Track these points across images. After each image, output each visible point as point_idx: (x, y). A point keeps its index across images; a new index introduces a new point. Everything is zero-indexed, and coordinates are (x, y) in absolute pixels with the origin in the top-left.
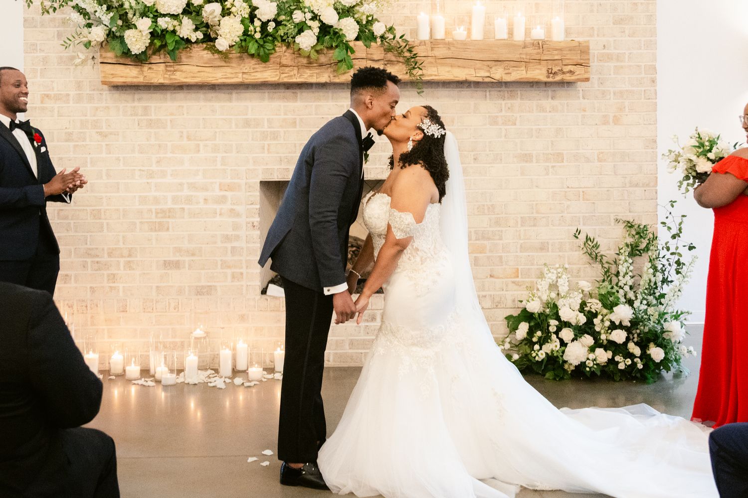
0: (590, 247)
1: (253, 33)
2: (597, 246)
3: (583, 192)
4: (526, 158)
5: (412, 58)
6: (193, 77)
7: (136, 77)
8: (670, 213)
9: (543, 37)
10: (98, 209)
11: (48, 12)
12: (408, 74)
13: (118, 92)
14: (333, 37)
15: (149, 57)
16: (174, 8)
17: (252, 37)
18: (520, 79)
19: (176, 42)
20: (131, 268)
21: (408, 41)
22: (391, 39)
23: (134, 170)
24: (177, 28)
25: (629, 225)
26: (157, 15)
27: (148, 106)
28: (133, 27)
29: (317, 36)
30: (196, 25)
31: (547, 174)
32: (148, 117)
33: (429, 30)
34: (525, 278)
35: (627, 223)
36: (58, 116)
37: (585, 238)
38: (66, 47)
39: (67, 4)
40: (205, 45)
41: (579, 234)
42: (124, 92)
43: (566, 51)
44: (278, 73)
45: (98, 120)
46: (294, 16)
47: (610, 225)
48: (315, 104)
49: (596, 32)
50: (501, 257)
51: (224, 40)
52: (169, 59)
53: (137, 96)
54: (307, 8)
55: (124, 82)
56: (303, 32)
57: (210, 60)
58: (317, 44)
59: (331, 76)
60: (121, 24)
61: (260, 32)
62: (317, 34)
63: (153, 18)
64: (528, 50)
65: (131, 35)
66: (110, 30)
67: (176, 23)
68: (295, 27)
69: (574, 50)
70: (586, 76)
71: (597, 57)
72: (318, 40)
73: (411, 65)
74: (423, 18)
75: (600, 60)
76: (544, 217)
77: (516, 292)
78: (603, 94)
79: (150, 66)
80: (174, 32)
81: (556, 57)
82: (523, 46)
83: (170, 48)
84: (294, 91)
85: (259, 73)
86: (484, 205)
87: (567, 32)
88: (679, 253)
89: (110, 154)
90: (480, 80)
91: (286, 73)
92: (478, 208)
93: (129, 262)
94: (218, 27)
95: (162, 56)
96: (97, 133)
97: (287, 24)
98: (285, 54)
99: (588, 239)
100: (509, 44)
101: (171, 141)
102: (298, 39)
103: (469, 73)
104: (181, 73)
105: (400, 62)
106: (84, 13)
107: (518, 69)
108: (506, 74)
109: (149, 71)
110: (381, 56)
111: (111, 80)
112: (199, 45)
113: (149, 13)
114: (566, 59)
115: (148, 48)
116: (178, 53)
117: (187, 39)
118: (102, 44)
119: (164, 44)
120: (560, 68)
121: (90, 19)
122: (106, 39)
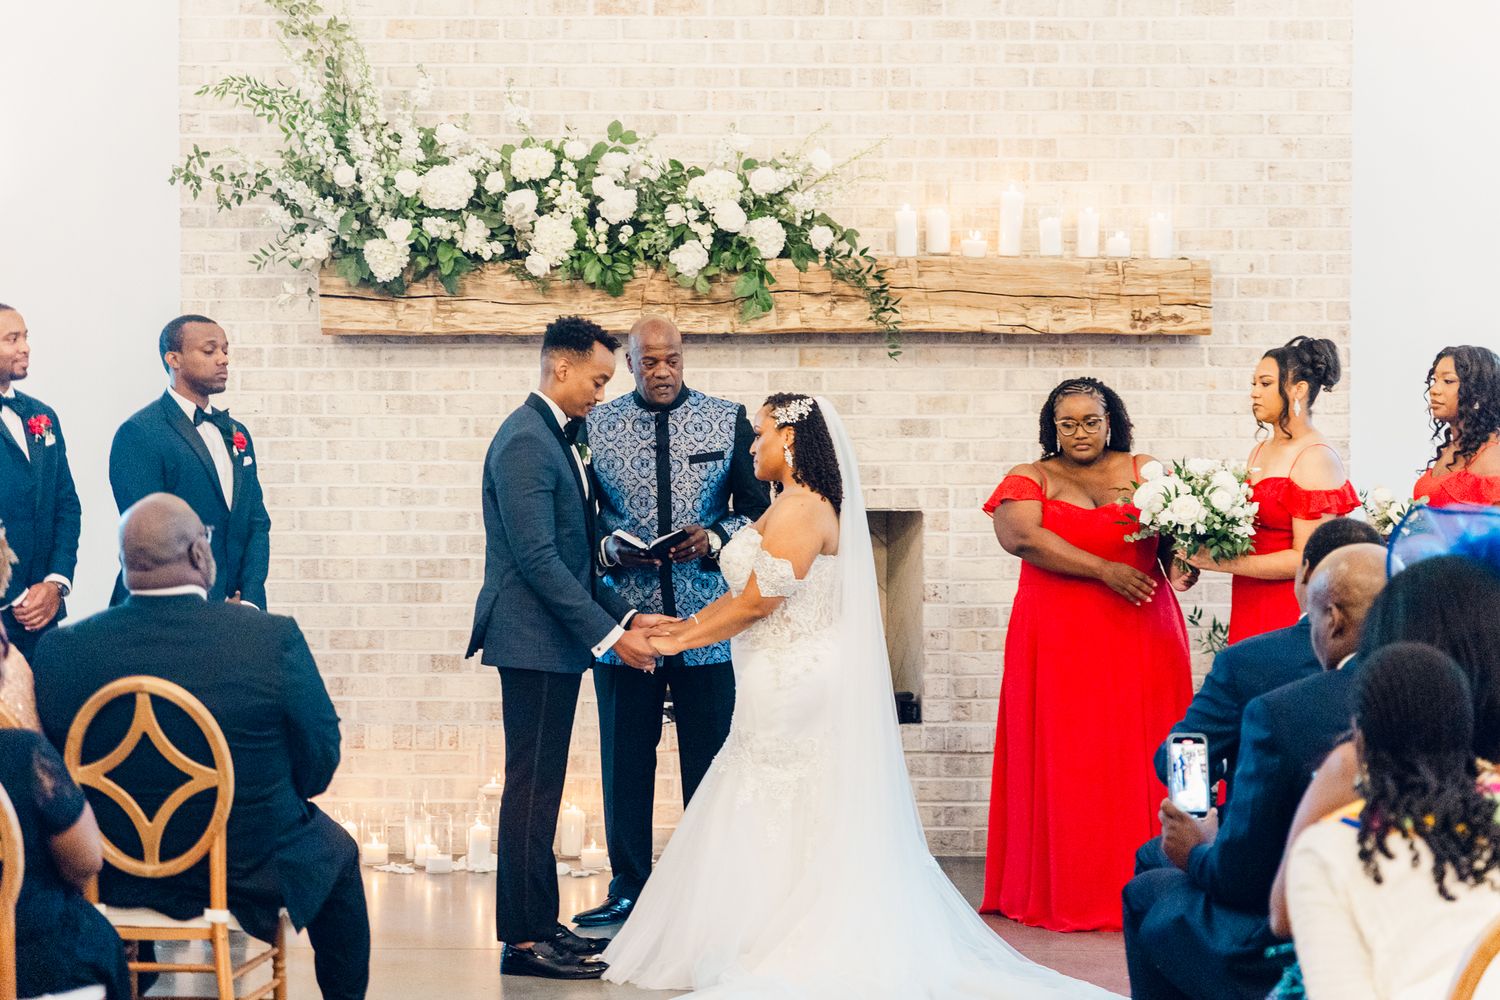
1: (592, 245)
5: (881, 291)
6: (486, 322)
7: (384, 322)
9: (1126, 253)
10: (312, 560)
11: (229, 206)
12: (874, 320)
13: (351, 345)
14: (738, 253)
15: (408, 287)
16: (454, 200)
17: (591, 251)
18: (1081, 329)
19: (456, 260)
20: (372, 669)
21: (875, 260)
22: (845, 256)
23: (379, 488)
24: (458, 236)
26: (422, 213)
27: (405, 372)
28: (379, 234)
29: (708, 251)
30: (491, 229)
32: (405, 393)
33: (915, 234)
36: (243, 389)
37: (1212, 625)
38: (259, 267)
39: (261, 189)
40: (507, 266)
41: (1199, 617)
42: (362, 346)
43: (1168, 278)
45: (313, 396)
46: (667, 216)
48: (708, 370)
49: (1236, 240)
51: (540, 257)
52: (442, 290)
53: (385, 354)
54: (691, 200)
55: (362, 331)
56: (683, 243)
57: (516, 290)
58: (707, 265)
59: (735, 321)
60: (358, 228)
61: (606, 242)
62: (709, 247)
63: (415, 218)
64: (1094, 276)
65: (376, 249)
66: (338, 239)
67: (455, 226)
68: (668, 235)
69: (1183, 278)
70: (1204, 325)
71: (1238, 288)
72: (710, 257)
73: (880, 303)
74: (906, 216)
75: (1243, 293)
78: (1248, 356)
79: (409, 301)
80: (452, 242)
81: (1148, 291)
82: (1088, 270)
83: (445, 271)
85: (605, 316)
87: (1182, 239)
89: (334, 459)
90: (1008, 331)
92: (1010, 567)
93: (369, 657)
94: (530, 234)
96: (312, 420)
97: (655, 228)
98: (652, 281)
99: (1216, 627)
100: (1063, 266)
101: (445, 437)
102: (675, 256)
103: (988, 318)
104: (465, 314)
105: (860, 297)
106: (294, 209)
107: (1077, 311)
108: (1056, 320)
109: (407, 311)
110: (826, 287)
111: (339, 327)
112: (497, 266)
113: (407, 210)
114: (1168, 293)
115: (405, 270)
116: (459, 280)
117: (476, 254)
118: (323, 262)
119: (434, 264)
120: (1157, 310)
121: (301, 216)
122: (331, 254)
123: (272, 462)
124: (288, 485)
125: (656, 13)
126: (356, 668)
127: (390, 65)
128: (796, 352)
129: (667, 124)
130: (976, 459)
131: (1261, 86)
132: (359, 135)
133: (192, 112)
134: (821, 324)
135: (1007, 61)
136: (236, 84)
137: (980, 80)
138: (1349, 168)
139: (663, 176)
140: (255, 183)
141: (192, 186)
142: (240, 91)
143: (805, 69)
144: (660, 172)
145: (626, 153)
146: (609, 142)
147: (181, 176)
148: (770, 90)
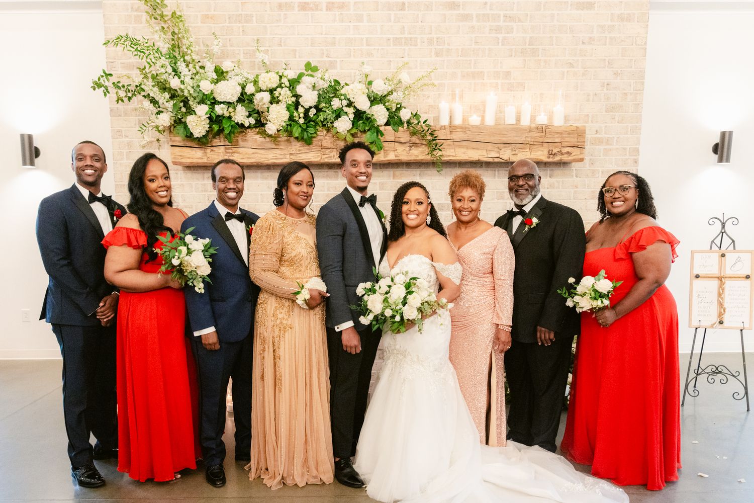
1: (297, 119)
5: (433, 140)
6: (249, 158)
9: (546, 122)
11: (122, 101)
12: (430, 155)
14: (366, 122)
15: (211, 141)
16: (230, 96)
17: (297, 122)
19: (232, 126)
21: (430, 126)
22: (416, 124)
24: (232, 114)
26: (214, 102)
28: (193, 113)
30: (248, 112)
33: (448, 118)
38: (142, 133)
39: (139, 93)
40: (258, 130)
42: (196, 171)
43: (566, 134)
44: (320, 154)
46: (332, 103)
49: (590, 119)
51: (272, 125)
52: (227, 143)
54: (344, 95)
55: (191, 163)
56: (340, 117)
57: (262, 142)
58: (352, 128)
60: (185, 111)
61: (304, 118)
62: (352, 120)
63: (210, 105)
64: (531, 134)
65: (192, 120)
66: (176, 117)
67: (231, 109)
68: (333, 113)
69: (572, 134)
70: (581, 157)
71: (590, 141)
72: (353, 125)
73: (433, 147)
74: (444, 106)
75: (593, 144)
78: (593, 173)
79: (212, 148)
80: (230, 117)
81: (557, 140)
82: (528, 130)
83: (226, 132)
84: (335, 170)
85: (304, 154)
87: (566, 119)
90: (491, 160)
91: (327, 154)
94: (267, 113)
97: (327, 110)
98: (326, 137)
100: (517, 129)
102: (336, 124)
103: (482, 154)
104: (239, 154)
105: (423, 144)
106: (154, 101)
107: (523, 150)
108: (513, 155)
109: (211, 153)
110: (407, 140)
111: (181, 161)
112: (253, 131)
113: (206, 100)
114: (566, 142)
115: (208, 132)
116: (234, 137)
117: (242, 124)
118: (170, 129)
119: (221, 128)
120: (560, 150)
121: (159, 107)
122: (173, 125)
125: (327, 10)
127: (203, 37)
128: (392, 172)
129: (332, 65)
131: (605, 45)
132: (183, 65)
133: (112, 61)
134: (404, 157)
135: (490, 33)
136: (123, 40)
137: (477, 43)
138: (643, 84)
139: (331, 86)
140: (135, 90)
141: (104, 90)
142: (125, 43)
143: (396, 38)
144: (329, 83)
145: (313, 77)
146: (305, 72)
147: (97, 85)
148: (380, 48)
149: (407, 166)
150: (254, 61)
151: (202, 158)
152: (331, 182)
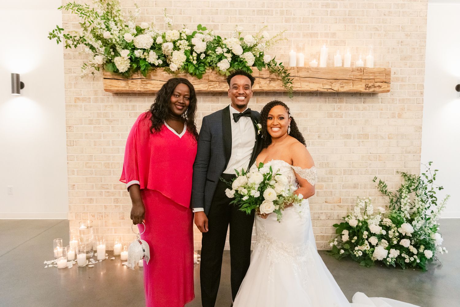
0: (382, 187)
1: (192, 61)
2: (385, 186)
3: (379, 156)
4: (348, 136)
5: (287, 76)
6: (158, 87)
8: (429, 169)
9: (363, 66)
10: (108, 163)
11: (70, 47)
12: (284, 86)
13: (118, 97)
14: (239, 63)
15: (132, 75)
16: (145, 45)
17: (192, 63)
18: (349, 90)
19: (146, 65)
20: (126, 196)
21: (284, 67)
22: (274, 66)
24: (146, 57)
25: (404, 175)
26: (134, 49)
27: (135, 105)
28: (119, 55)
30: (158, 55)
31: (359, 146)
32: (134, 111)
33: (295, 62)
34: (345, 203)
35: (403, 174)
36: (85, 110)
38: (84, 69)
39: (82, 42)
40: (164, 68)
41: (376, 179)
42: (121, 97)
43: (377, 74)
44: (207, 85)
45: (107, 112)
46: (216, 50)
47: (393, 174)
49: (390, 65)
50: (331, 192)
51: (175, 65)
52: (143, 77)
53: (128, 99)
54: (224, 45)
55: (117, 90)
56: (222, 60)
57: (167, 77)
58: (230, 68)
60: (113, 54)
61: (196, 60)
62: (230, 62)
63: (131, 50)
64: (354, 73)
65: (118, 60)
66: (107, 58)
67: (146, 54)
68: (217, 57)
69: (382, 73)
70: (388, 89)
72: (231, 65)
73: (286, 81)
74: (293, 53)
76: (356, 170)
77: (339, 211)
78: (393, 101)
79: (132, 80)
80: (145, 59)
81: (371, 78)
82: (352, 71)
83: (142, 69)
84: (217, 97)
85: (196, 85)
86: (323, 163)
87: (375, 63)
88: (434, 192)
89: (114, 132)
90: (326, 90)
91: (212, 86)
92: (319, 164)
94: (171, 56)
95: (139, 75)
96: (107, 120)
97: (212, 55)
98: (211, 74)
99: (380, 182)
100: (343, 70)
102: (219, 65)
103: (320, 86)
104: (150, 85)
105: (279, 79)
106: (92, 48)
107: (348, 84)
108: (341, 87)
109: (132, 84)
110: (268, 76)
111: (110, 89)
112: (161, 69)
113: (128, 47)
114: (377, 78)
115: (129, 69)
116: (148, 73)
117: (153, 64)
118: (103, 67)
119: (139, 66)
120: (373, 84)
121: (96, 52)
122: (105, 64)
123: (95, 133)
124: (100, 140)
126: (122, 195)
127: (129, 8)
128: (256, 99)
129: (216, 27)
130: (310, 132)
131: (399, 16)
132: (113, 23)
133: (67, 22)
134: (266, 88)
135: (321, 8)
136: (72, 6)
137: (313, 14)
138: (425, 42)
140: (79, 39)
141: (57, 40)
142: (73, 9)
143: (259, 10)
144: (214, 38)
145: (203, 34)
146: (197, 31)
147: (52, 36)
148: (248, 16)
149: (266, 94)
150: (163, 24)
151: (125, 87)
152: (214, 104)
